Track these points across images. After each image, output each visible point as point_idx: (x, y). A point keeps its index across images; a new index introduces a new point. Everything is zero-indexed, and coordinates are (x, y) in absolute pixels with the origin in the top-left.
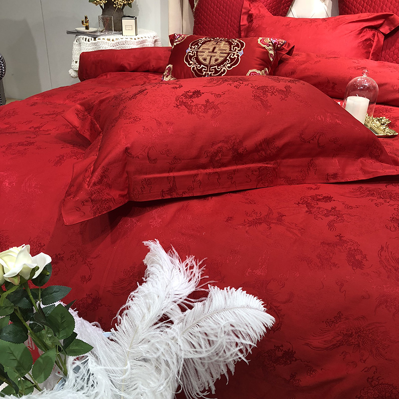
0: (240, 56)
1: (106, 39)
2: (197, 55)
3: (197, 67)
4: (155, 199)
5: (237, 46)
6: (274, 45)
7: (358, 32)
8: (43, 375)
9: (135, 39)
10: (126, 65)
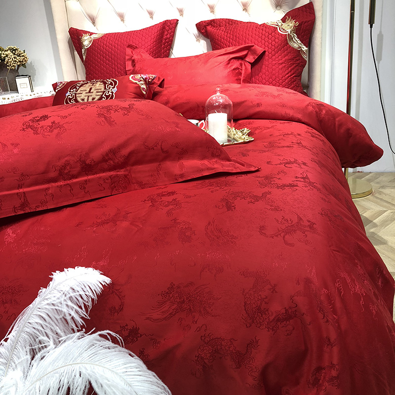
0: (114, 92)
1: (1, 98)
2: (76, 97)
4: (8, 216)
5: (111, 84)
6: (145, 80)
7: (226, 64)
9: (31, 95)
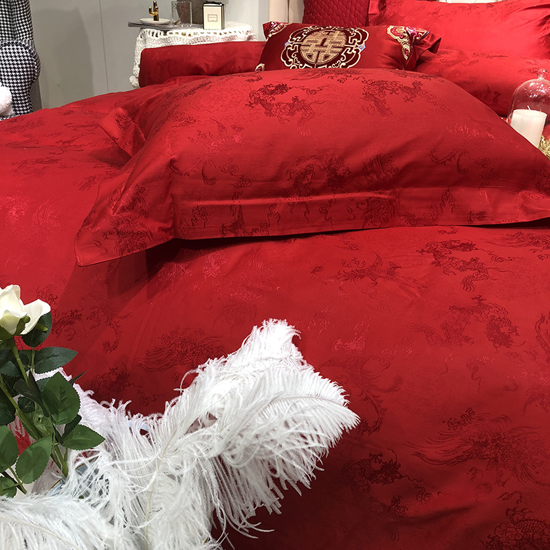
0: (360, 51)
1: (180, 33)
2: (299, 50)
3: (298, 66)
4: (212, 237)
5: (357, 37)
6: (411, 36)
7: (539, 23)
8: (32, 472)
9: (220, 34)
10: (203, 66)
